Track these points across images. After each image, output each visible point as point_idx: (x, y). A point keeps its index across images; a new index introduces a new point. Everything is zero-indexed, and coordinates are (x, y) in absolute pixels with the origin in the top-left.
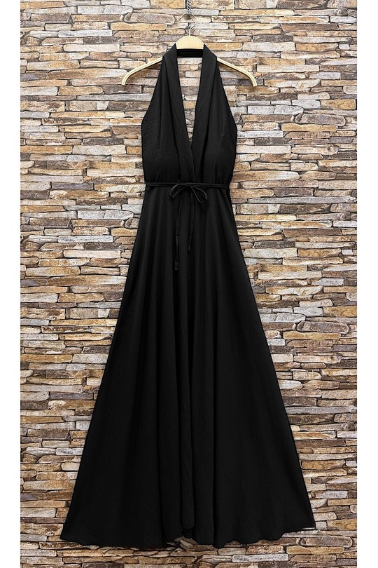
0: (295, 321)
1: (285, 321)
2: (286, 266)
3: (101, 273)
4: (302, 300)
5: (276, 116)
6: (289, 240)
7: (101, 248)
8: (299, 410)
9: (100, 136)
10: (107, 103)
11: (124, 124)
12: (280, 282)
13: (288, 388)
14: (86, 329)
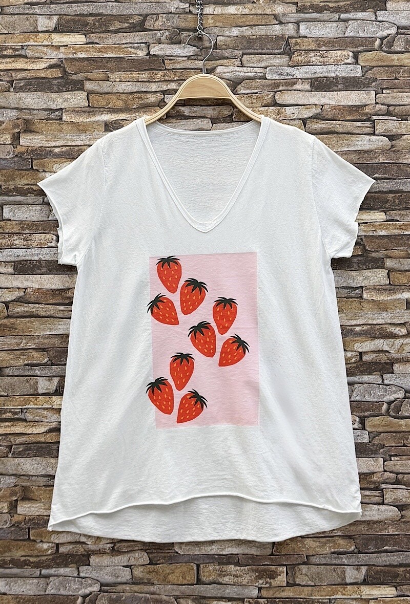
0: (386, 399)
1: (367, 398)
2: (368, 301)
3: (43, 314)
4: (398, 361)
5: (348, 40)
6: (374, 255)
7: (43, 270)
8: (395, 559)
9: (43, 75)
10: (55, 18)
11: (83, 55)
12: (358, 329)
13: (376, 518)
14: (16, 413)
